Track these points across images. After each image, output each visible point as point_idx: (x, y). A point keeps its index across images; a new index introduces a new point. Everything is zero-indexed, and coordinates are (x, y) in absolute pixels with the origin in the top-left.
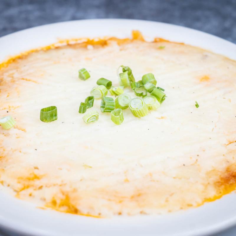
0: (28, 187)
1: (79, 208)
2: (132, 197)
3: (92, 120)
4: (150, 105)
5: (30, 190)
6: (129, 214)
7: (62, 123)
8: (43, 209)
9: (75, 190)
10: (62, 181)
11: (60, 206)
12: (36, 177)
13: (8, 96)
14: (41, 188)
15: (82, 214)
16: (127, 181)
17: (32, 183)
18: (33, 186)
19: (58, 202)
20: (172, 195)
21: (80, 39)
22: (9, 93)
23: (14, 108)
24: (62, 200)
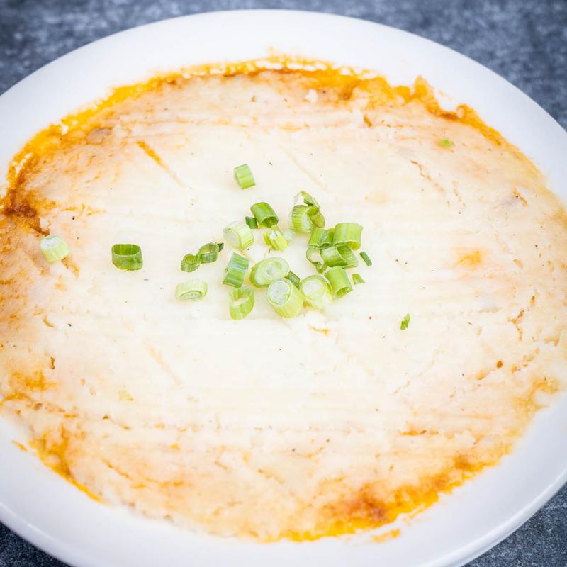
0: (21, 396)
1: (73, 470)
2: (166, 484)
3: (190, 297)
4: (310, 298)
5: (21, 405)
6: (144, 513)
7: (145, 280)
8: (22, 447)
9: (83, 435)
10: (75, 408)
11: (50, 452)
12: (41, 384)
13: (96, 178)
14: (38, 406)
15: (75, 483)
16: (175, 448)
17: (28, 392)
18: (28, 398)
19: (49, 445)
20: (232, 504)
21: (312, 63)
22: (100, 173)
23: (90, 212)
24: (55, 445)
